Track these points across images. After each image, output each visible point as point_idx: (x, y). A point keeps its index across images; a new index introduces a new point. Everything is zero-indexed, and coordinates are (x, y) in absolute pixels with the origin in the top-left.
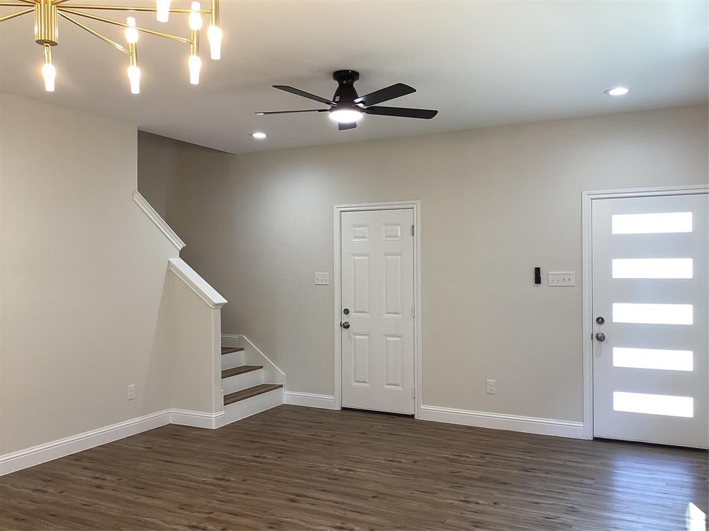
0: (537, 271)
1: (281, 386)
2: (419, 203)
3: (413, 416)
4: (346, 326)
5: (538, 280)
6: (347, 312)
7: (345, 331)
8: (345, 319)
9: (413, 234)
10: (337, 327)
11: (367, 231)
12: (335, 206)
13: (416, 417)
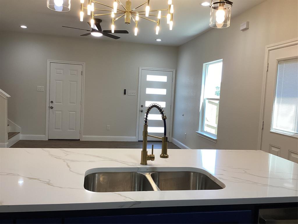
0: (125, 90)
1: (19, 133)
2: (85, 63)
3: (79, 140)
4: (52, 108)
5: (125, 93)
6: (52, 102)
7: (51, 110)
8: (51, 105)
9: (82, 75)
10: (47, 108)
11: (62, 71)
12: (48, 60)
13: (80, 140)
